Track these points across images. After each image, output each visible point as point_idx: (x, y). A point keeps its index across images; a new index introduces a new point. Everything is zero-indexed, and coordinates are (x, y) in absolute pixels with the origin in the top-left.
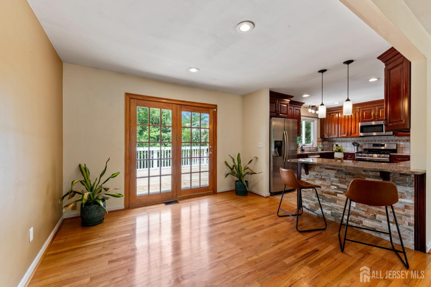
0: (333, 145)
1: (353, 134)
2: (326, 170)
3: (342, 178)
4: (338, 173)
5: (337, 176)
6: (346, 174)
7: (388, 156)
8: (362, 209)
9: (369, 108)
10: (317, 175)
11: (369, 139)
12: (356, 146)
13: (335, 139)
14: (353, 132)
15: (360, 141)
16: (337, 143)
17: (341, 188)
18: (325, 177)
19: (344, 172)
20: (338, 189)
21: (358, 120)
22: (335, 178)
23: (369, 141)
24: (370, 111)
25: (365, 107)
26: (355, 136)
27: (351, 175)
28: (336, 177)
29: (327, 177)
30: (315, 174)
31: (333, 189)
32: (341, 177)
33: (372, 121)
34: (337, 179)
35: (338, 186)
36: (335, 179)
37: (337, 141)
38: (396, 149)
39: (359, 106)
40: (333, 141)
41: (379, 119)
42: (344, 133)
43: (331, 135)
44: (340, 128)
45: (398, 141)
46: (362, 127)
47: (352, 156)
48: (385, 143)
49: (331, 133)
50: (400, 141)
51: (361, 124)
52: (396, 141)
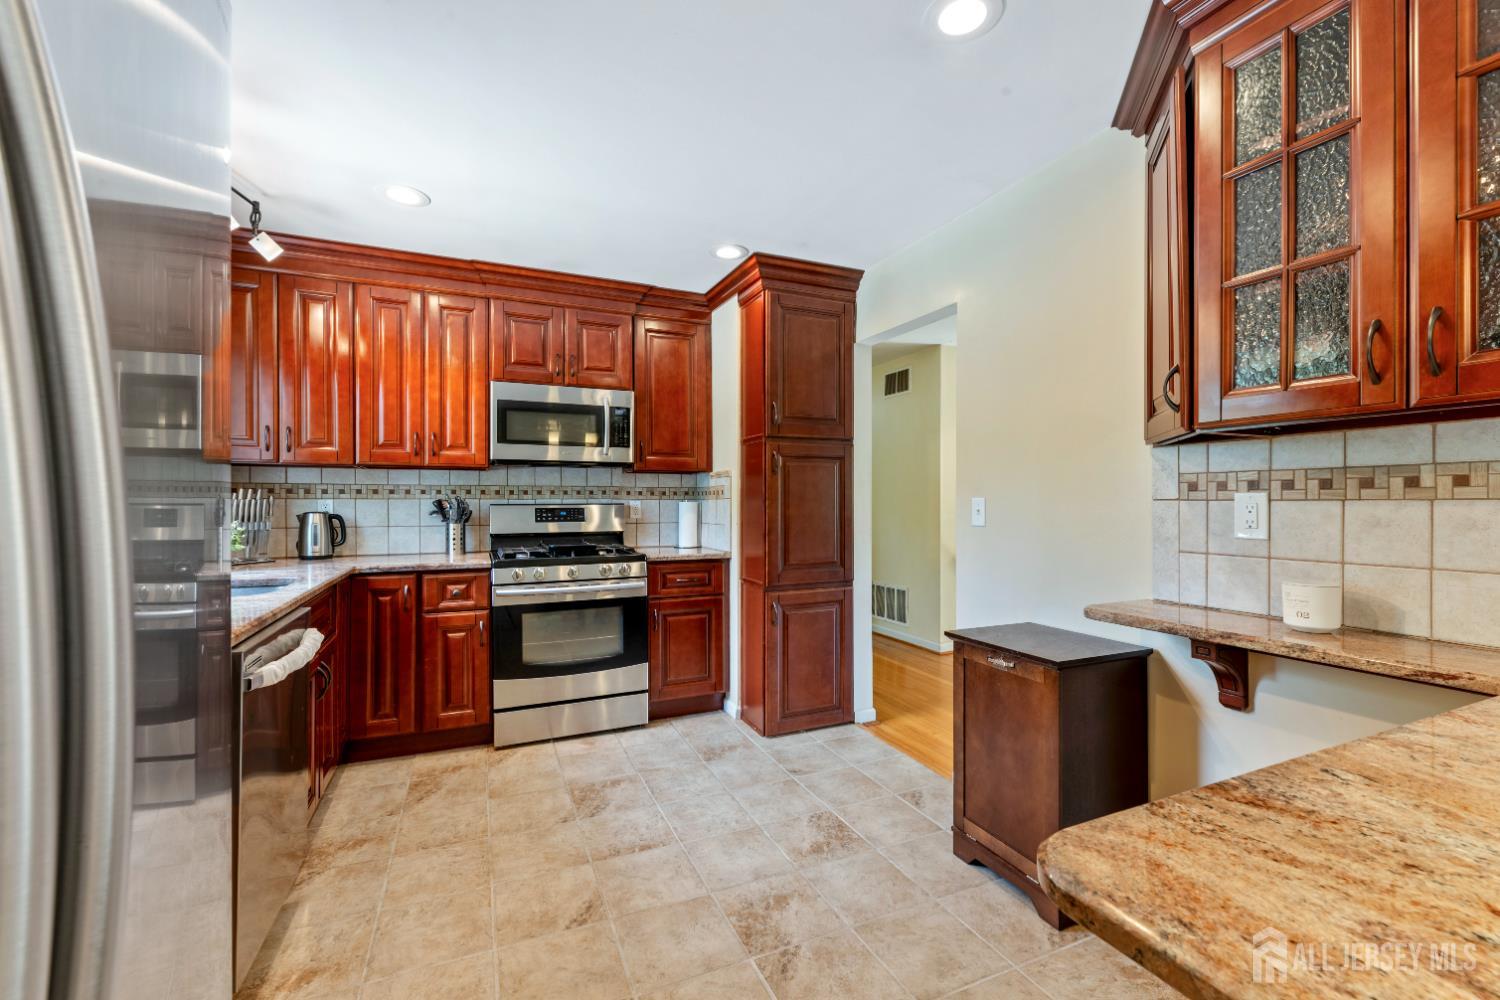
0: (303, 519)
1: (452, 447)
7: (637, 568)
9: (535, 311)
11: (513, 482)
12: (456, 522)
13: (304, 476)
14: (453, 434)
15: (469, 492)
16: (329, 505)
21: (478, 362)
23: (513, 492)
24: (538, 327)
25: (518, 296)
26: (461, 458)
33: (549, 380)
37: (325, 492)
38: (621, 533)
39: (484, 283)
40: (289, 491)
41: (580, 375)
42: (396, 435)
43: (299, 444)
44: (369, 401)
45: (624, 494)
46: (506, 408)
47: (468, 589)
48: (584, 501)
49: (296, 431)
50: (629, 493)
51: (501, 391)
52: (616, 493)
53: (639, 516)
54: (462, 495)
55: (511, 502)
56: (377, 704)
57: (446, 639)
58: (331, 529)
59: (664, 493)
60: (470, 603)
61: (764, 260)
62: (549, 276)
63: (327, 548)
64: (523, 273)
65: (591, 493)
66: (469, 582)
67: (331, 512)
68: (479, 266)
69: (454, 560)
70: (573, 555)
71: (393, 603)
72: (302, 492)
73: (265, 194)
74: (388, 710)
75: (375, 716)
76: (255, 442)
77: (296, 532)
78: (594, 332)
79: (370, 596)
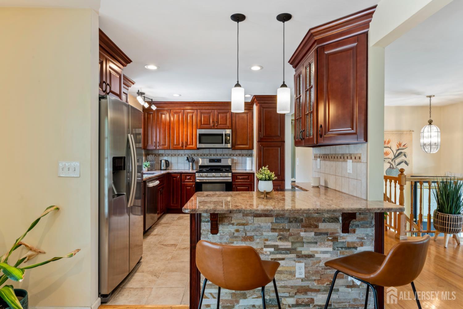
0: (161, 161)
1: (189, 145)
2: (256, 219)
3: (284, 230)
4: (278, 221)
5: (275, 227)
6: (290, 222)
7: (230, 174)
8: (314, 278)
9: (208, 111)
10: (237, 231)
11: (204, 152)
12: (191, 162)
13: (161, 152)
14: (190, 142)
15: (195, 155)
16: (166, 158)
17: (282, 249)
18: (253, 234)
19: (287, 218)
20: (276, 252)
21: (195, 125)
22: (272, 232)
23: (204, 155)
24: (208, 115)
25: (204, 108)
26: (192, 147)
27: (299, 222)
28: (273, 230)
29: (257, 231)
30: (233, 230)
31: (268, 253)
32: (282, 228)
33: (211, 128)
34: (276, 234)
35: (278, 246)
36: (271, 234)
37: (165, 155)
38: (231, 166)
39: (196, 106)
40: (159, 155)
41: (218, 126)
42: (178, 143)
43: (160, 145)
44: (173, 135)
45: (232, 155)
46: (201, 135)
47: (191, 177)
48: (222, 157)
49: (159, 143)
50: (233, 155)
51: (200, 131)
52: (230, 155)
53: (236, 161)
54: (193, 156)
55: (204, 157)
56: (173, 201)
57: (186, 188)
58: (166, 163)
59: (243, 155)
60: (191, 181)
61: (256, 97)
62: (210, 103)
63: (165, 168)
64: (205, 103)
65: (224, 155)
66: (191, 176)
67: (167, 160)
68: (195, 103)
69: (191, 171)
70: (214, 171)
71: (176, 179)
72: (161, 155)
73: (153, 97)
74: (175, 202)
75: (172, 204)
76: (152, 145)
77: (160, 164)
78: (222, 115)
79: (172, 178)
